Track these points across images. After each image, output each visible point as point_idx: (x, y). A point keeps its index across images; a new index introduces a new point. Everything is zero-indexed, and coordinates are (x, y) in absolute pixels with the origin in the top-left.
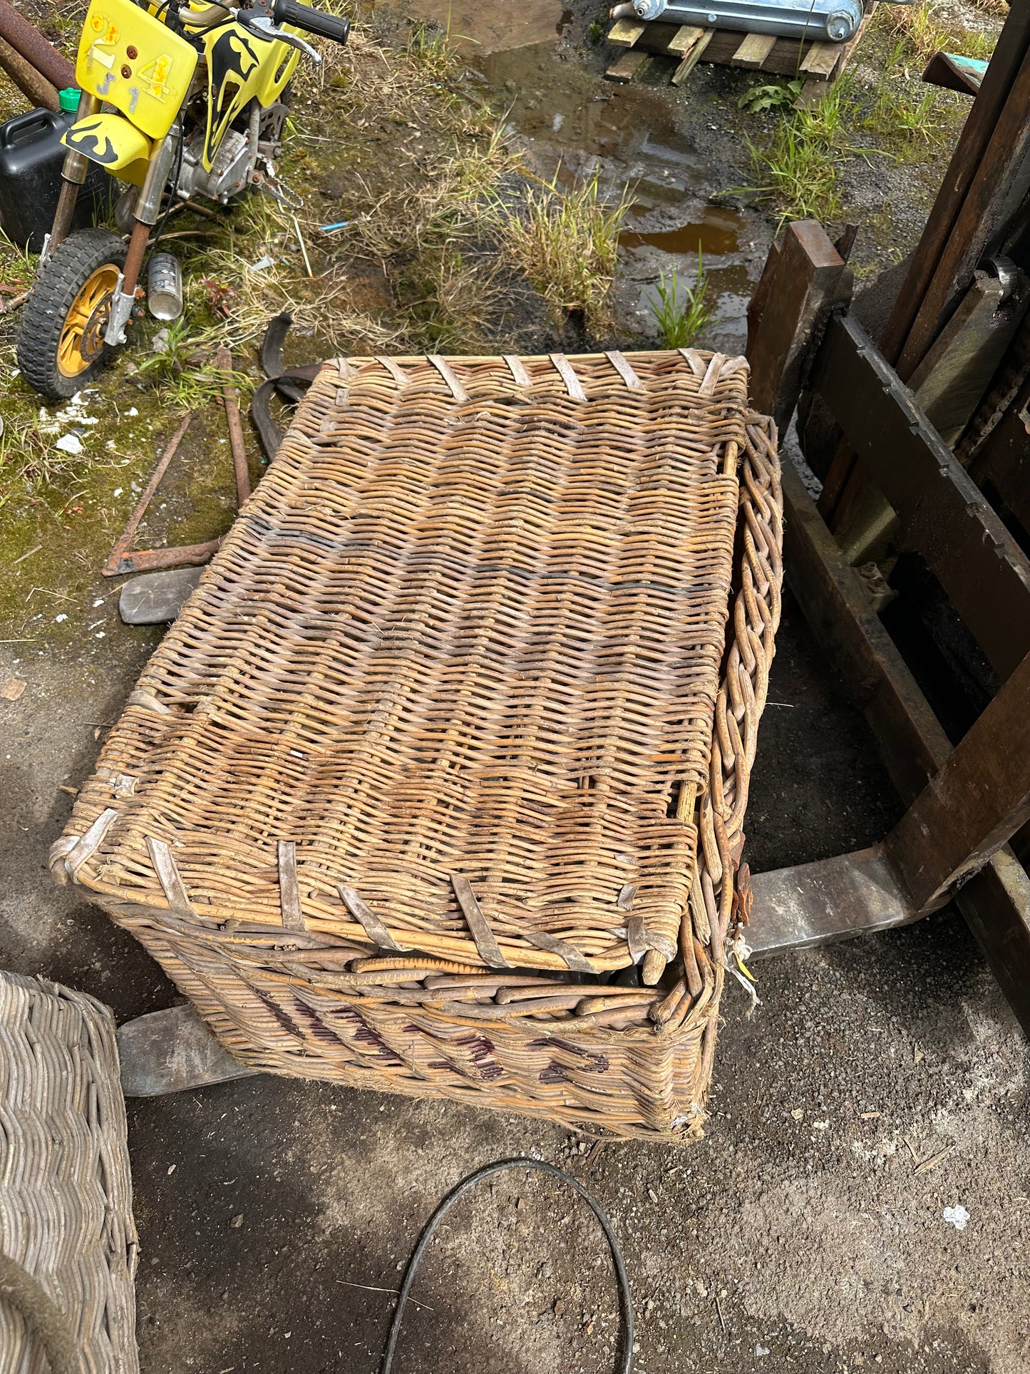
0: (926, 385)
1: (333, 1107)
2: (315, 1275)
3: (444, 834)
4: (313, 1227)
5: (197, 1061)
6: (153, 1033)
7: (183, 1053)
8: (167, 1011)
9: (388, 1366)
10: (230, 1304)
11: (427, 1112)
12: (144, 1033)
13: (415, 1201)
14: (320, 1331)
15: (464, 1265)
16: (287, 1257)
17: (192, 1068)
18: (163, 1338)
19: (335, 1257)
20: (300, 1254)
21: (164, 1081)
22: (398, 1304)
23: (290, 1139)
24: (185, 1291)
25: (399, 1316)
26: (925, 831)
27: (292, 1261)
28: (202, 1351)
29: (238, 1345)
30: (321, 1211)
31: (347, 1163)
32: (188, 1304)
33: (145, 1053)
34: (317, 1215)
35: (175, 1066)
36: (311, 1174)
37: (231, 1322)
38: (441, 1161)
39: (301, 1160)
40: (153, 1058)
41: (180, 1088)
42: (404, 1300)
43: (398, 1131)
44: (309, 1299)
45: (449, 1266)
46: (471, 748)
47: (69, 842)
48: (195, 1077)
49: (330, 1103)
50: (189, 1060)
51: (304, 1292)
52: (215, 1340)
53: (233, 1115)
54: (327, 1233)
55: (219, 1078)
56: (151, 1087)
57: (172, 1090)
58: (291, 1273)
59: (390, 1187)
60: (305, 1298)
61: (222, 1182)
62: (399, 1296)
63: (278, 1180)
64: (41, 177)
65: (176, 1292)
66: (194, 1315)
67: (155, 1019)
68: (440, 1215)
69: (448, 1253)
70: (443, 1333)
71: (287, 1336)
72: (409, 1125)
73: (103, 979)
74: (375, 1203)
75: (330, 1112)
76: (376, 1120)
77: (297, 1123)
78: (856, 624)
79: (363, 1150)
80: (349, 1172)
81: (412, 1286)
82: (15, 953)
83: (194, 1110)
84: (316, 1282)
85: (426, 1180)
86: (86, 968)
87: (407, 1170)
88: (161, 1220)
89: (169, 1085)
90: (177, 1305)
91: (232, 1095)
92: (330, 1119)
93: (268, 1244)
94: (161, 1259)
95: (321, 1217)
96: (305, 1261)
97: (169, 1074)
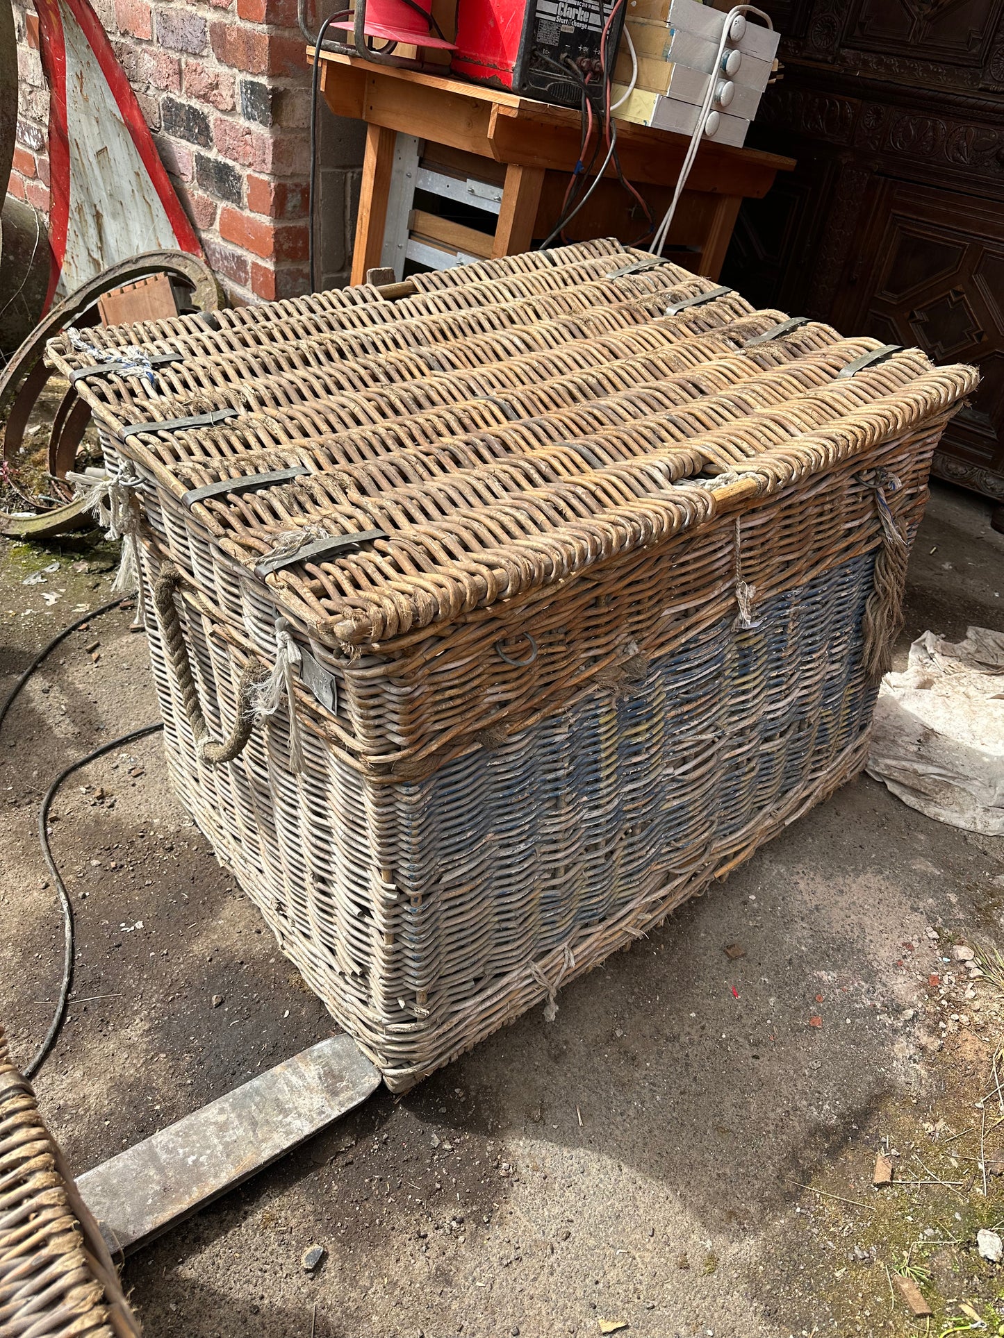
1: (157, 1107)
2: (141, 991)
4: (151, 1019)
5: (294, 1078)
6: (347, 1086)
7: (309, 1080)
8: (343, 1110)
9: (67, 963)
10: (203, 957)
12: (355, 1084)
13: (62, 1065)
14: (128, 963)
16: (168, 994)
17: (296, 1071)
19: (127, 1007)
21: (316, 1054)
22: (66, 995)
23: (192, 1069)
24: (242, 953)
25: (63, 991)
27: (163, 993)
28: (214, 929)
29: (189, 940)
30: (148, 1031)
31: (132, 1071)
32: (236, 947)
33: (345, 1068)
34: (150, 1029)
35: (312, 1068)
36: (164, 1052)
39: (177, 1058)
40: (335, 1067)
41: (299, 1054)
42: (61, 1000)
43: (87, 1110)
44: (142, 977)
48: (291, 1067)
49: (162, 1109)
50: (302, 1077)
52: (207, 937)
54: (138, 1020)
56: (324, 1047)
57: (306, 1051)
58: (161, 986)
59: (88, 1067)
60: (145, 977)
61: (241, 1022)
62: (66, 1001)
63: (192, 1038)
65: (247, 951)
66: (228, 944)
67: (351, 1099)
70: (24, 993)
71: (153, 954)
72: (77, 1118)
74: (100, 1053)
75: (159, 1103)
76: (112, 1113)
77: (189, 1081)
79: (118, 1086)
80: (128, 1067)
81: (55, 1011)
84: (139, 988)
87: (73, 1085)
89: (311, 1053)
90: (244, 945)
92: (158, 1097)
93: (187, 998)
94: (268, 964)
95: (146, 1028)
96: (151, 997)
97: (314, 1060)
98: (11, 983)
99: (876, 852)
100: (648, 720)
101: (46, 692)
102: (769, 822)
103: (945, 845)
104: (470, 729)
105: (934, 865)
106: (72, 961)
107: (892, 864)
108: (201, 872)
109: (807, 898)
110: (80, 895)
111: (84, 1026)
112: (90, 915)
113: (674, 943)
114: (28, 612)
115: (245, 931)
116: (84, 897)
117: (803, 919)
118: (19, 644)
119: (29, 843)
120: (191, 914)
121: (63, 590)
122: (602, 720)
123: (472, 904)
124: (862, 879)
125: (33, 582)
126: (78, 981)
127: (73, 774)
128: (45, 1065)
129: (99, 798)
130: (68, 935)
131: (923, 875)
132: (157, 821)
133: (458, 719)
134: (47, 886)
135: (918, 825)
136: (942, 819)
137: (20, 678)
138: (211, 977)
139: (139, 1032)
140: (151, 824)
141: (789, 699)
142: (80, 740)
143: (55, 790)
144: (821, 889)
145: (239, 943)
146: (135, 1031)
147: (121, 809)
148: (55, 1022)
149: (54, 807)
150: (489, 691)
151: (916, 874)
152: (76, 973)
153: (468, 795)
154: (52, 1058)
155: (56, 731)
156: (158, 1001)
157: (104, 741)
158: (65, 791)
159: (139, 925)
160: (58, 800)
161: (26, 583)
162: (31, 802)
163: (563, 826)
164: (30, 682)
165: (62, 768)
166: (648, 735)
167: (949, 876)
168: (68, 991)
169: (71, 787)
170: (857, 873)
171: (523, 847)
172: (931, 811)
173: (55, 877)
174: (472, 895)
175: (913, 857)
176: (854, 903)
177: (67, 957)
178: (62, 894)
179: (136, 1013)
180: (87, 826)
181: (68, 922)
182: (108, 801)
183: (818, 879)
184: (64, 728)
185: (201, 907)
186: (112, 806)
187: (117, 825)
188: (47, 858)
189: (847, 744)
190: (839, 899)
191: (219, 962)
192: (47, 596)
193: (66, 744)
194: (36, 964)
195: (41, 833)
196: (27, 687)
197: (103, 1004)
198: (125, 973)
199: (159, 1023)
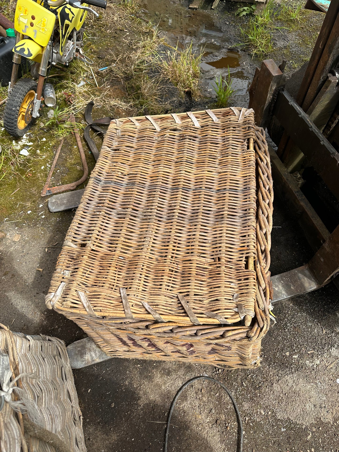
0: (313, 113)
1: (139, 366)
2: (139, 420)
3: (173, 281)
4: (137, 404)
5: (94, 355)
6: (78, 348)
7: (89, 353)
8: (82, 340)
9: (166, 446)
10: (113, 431)
11: (169, 364)
12: (75, 348)
13: (168, 393)
14: (143, 437)
15: (186, 412)
16: (130, 415)
17: (92, 358)
18: (93, 444)
19: (145, 413)
20: (134, 413)
21: (84, 363)
22: (167, 426)
23: (126, 377)
24: (98, 429)
25: (168, 430)
26: (322, 260)
27: (132, 416)
28: (106, 447)
29: (118, 444)
30: (139, 399)
31: (145, 383)
32: (100, 433)
33: (76, 354)
34: (138, 400)
35: (87, 358)
36: (134, 388)
37: (114, 437)
38: (175, 379)
39: (130, 383)
40: (79, 356)
41: (89, 364)
42: (169, 425)
43: (160, 371)
44: (138, 427)
45: (182, 413)
46: (177, 251)
47: (51, 295)
48: (93, 361)
49: (138, 364)
50: (91, 355)
51: (137, 425)
52: (110, 443)
53: (107, 371)
54: (142, 406)
55: (102, 360)
56: (80, 365)
57: (87, 365)
58: (132, 420)
59: (160, 389)
60: (137, 427)
61: (106, 393)
62: (167, 424)
63: (124, 390)
64: (3, 60)
65: (96, 429)
66: (102, 436)
67: (78, 343)
68: (177, 397)
69: (181, 409)
70: (182, 434)
71: (133, 440)
72: (164, 369)
73: (59, 331)
74: (156, 395)
75: (138, 367)
76: (153, 368)
77: (128, 372)
78: (293, 193)
79: (150, 378)
80: (146, 386)
81: (171, 420)
82: (29, 325)
83: (94, 371)
84: (140, 422)
85: (171, 386)
86: (53, 328)
87: (165, 383)
88: (88, 407)
89: (85, 364)
90: (97, 433)
91: (106, 365)
92: (138, 370)
93: (123, 411)
94: (90, 419)
95: (139, 401)
96: (136, 415)
97: (85, 360)
98: (188, 442)
111: (161, 409)
115: (94, 441)
126: (162, 434)
128: (174, 395)
138: (113, 419)
139: (141, 399)
146: (143, 401)
148: (171, 414)
152: (163, 439)
154: (172, 397)
179: (142, 409)
191: (108, 426)
197: (154, 418)
198: (144, 432)
199: (135, 402)
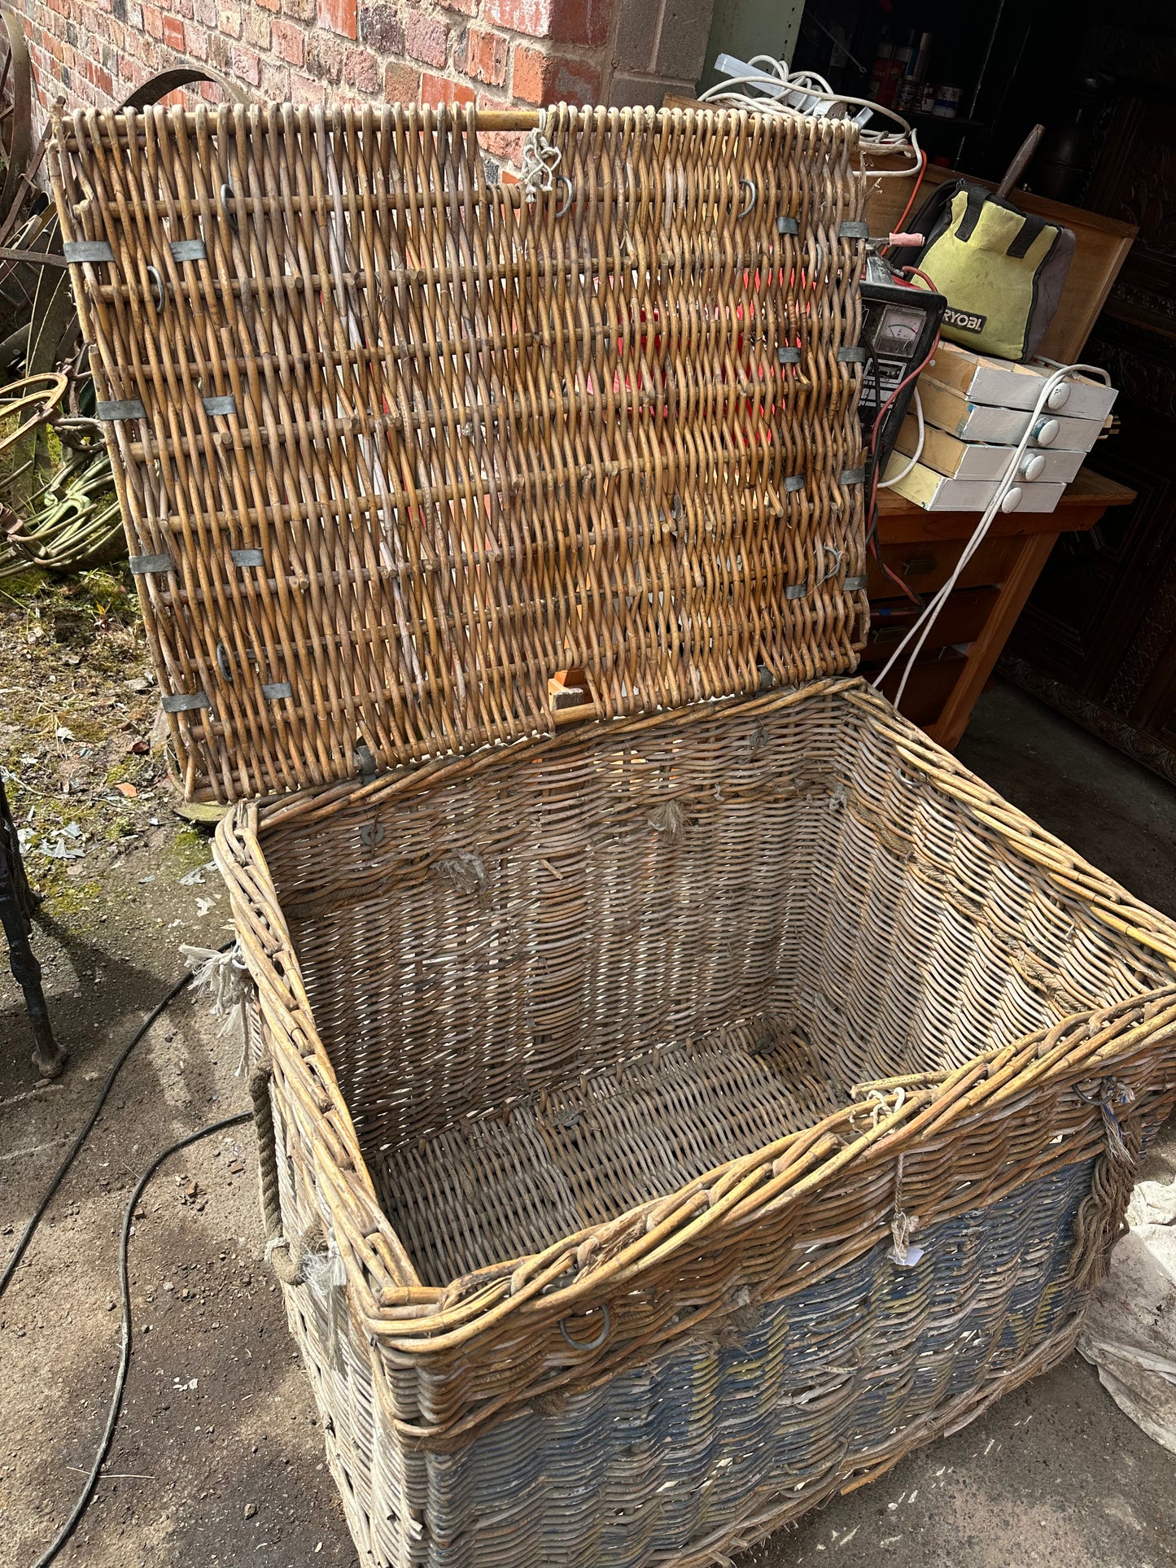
98: (50, 1434)
99: (1063, 1476)
100: (760, 1358)
101: (169, 1040)
102: (923, 1433)
103: (1158, 1481)
104: (519, 1398)
105: (1136, 1511)
106: (116, 1419)
107: (1080, 1498)
108: (271, 1323)
109: (961, 1523)
110: (143, 1328)
111: (109, 1511)
112: (148, 1357)
113: (782, 1550)
114: (177, 922)
115: (300, 1419)
116: (147, 1330)
117: (948, 1554)
118: (157, 969)
119: (109, 1245)
120: (249, 1380)
121: (218, 896)
122: (697, 1366)
123: (513, 1544)
124: (1037, 1511)
125: (191, 881)
126: (116, 1447)
127: (174, 1156)
128: (59, 1557)
129: (191, 1196)
130: (119, 1382)
131: (1117, 1527)
132: (242, 1240)
133: (506, 1389)
134: (114, 1307)
135: (1130, 1440)
136: (1162, 1442)
137: (146, 1018)
138: (251, 1475)
139: (163, 1535)
140: (236, 1243)
141: (960, 1315)
142: (191, 1112)
143: (150, 1175)
144: (982, 1513)
145: (291, 1434)
146: (157, 1532)
147: (210, 1217)
148: (81, 1500)
149: (144, 1198)
150: (548, 1356)
151: (1108, 1523)
152: (117, 1436)
153: (514, 1451)
154: (67, 1548)
155: (168, 1095)
156: (189, 1495)
157: (214, 1117)
158: (160, 1179)
159: (193, 1384)
160: (150, 1189)
161: (183, 882)
162: (123, 1187)
163: (635, 1472)
164: (156, 1024)
165: (164, 1145)
166: (758, 1373)
167: (1153, 1537)
168: (103, 1460)
169: (166, 1174)
170: (1033, 1500)
171: (581, 1490)
172: (1149, 1427)
173: (123, 1299)
174: (514, 1536)
175: (1110, 1493)
176: (1018, 1544)
177: (111, 1413)
178: (125, 1325)
179: (165, 1507)
180: (172, 1232)
181: (122, 1364)
182: (200, 1201)
183: (982, 1498)
184: (176, 1093)
185: (261, 1371)
186: (201, 1210)
187: (200, 1240)
188: (121, 1270)
189: (1045, 1339)
190: (1001, 1534)
191: (263, 1456)
192: (201, 903)
193: (171, 1115)
194: (80, 1414)
195: (123, 1233)
196: (151, 1032)
197: (134, 1485)
198: (165, 1448)
199: (184, 1527)
